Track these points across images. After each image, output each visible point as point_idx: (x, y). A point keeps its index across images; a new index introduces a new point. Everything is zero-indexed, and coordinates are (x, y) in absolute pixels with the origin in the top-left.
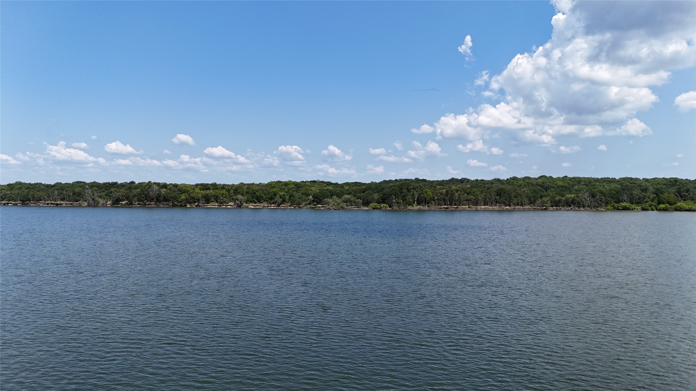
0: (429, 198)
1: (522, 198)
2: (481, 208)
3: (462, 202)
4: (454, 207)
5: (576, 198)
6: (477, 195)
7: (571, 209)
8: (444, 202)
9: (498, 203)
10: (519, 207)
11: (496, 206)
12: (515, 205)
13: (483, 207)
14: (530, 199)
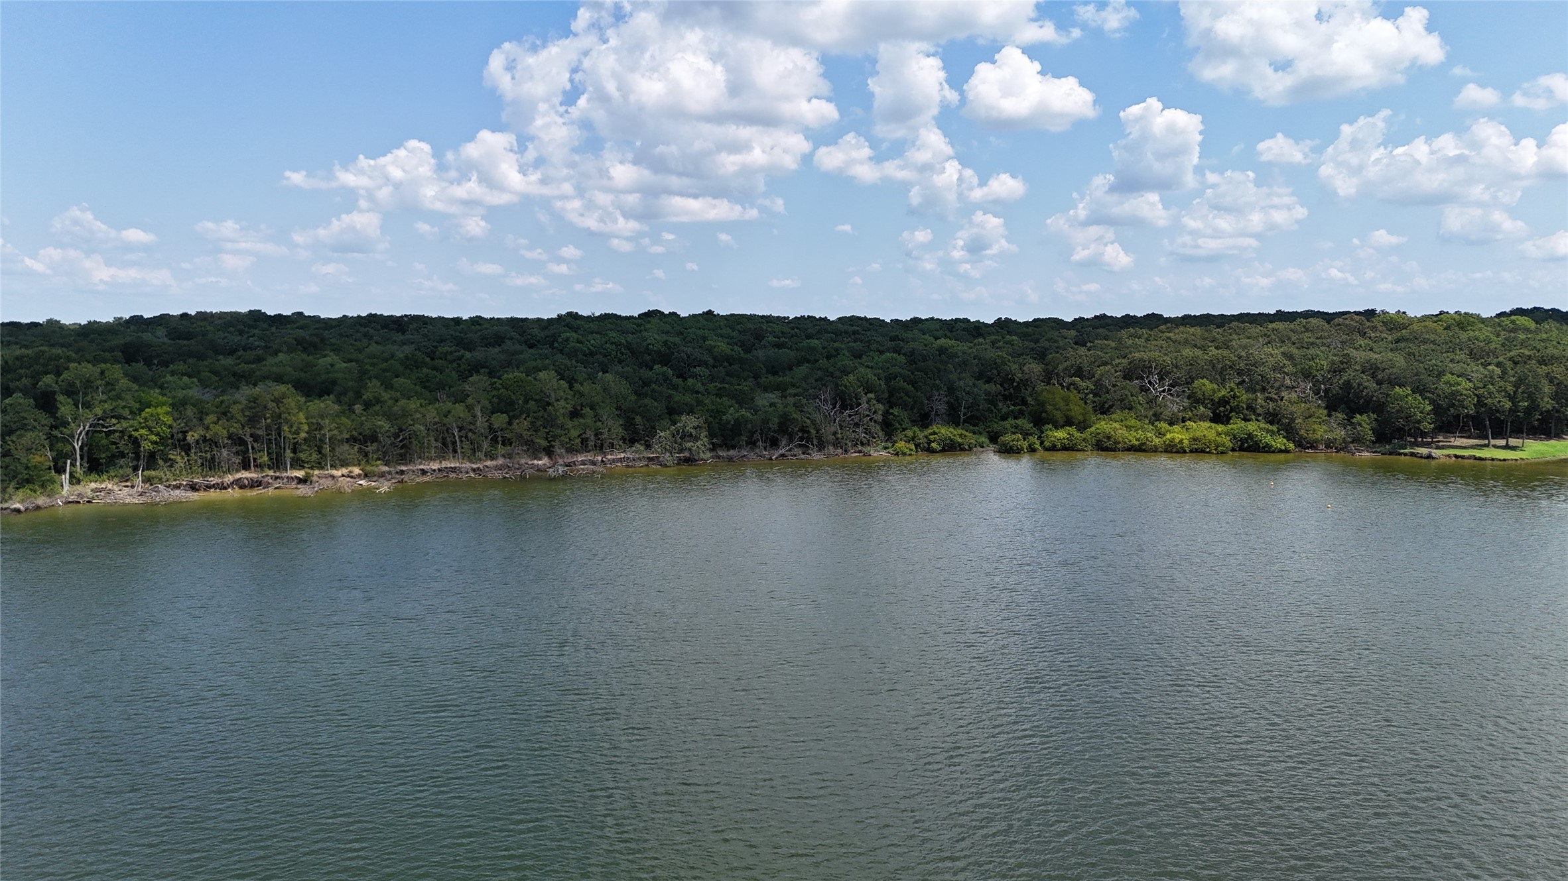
0: (154, 438)
1: (597, 418)
2: (424, 472)
3: (332, 450)
4: (290, 479)
5: (795, 416)
6: (406, 414)
7: (782, 455)
8: (237, 453)
9: (503, 444)
10: (589, 456)
11: (492, 458)
12: (571, 450)
13: (435, 466)
14: (629, 425)
